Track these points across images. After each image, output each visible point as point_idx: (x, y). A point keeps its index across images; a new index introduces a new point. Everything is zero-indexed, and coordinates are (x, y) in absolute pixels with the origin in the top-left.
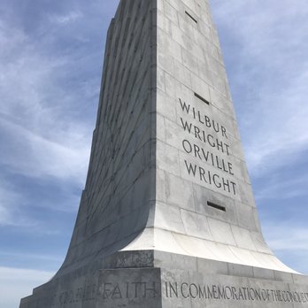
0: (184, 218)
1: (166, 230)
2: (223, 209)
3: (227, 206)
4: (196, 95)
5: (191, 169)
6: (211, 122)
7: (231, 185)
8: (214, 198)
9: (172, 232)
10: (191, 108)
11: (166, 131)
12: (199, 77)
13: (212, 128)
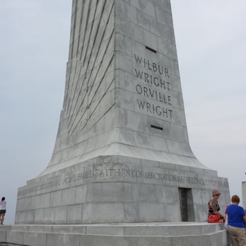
0: (135, 136)
1: (125, 144)
2: (161, 129)
3: (165, 127)
4: (147, 48)
5: (141, 105)
6: (157, 66)
7: (169, 112)
8: (156, 122)
9: (128, 145)
10: (143, 59)
11: (125, 81)
12: (150, 32)
13: (158, 72)
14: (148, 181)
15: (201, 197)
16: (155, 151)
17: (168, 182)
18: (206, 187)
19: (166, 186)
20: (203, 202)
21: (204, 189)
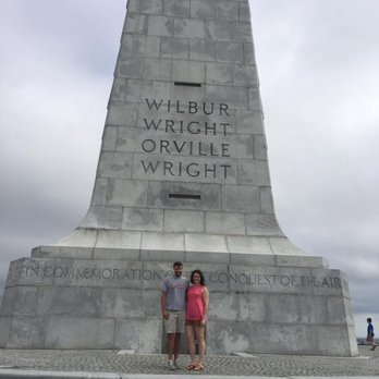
2: (199, 197)
4: (176, 84)
5: (151, 167)
6: (200, 105)
7: (220, 169)
8: (182, 189)
10: (165, 102)
11: (118, 140)
12: (188, 60)
13: (200, 113)
14: (83, 282)
15: (236, 307)
16: (163, 233)
17: (136, 282)
18: (256, 287)
19: (130, 288)
20: (238, 315)
21: (249, 293)
